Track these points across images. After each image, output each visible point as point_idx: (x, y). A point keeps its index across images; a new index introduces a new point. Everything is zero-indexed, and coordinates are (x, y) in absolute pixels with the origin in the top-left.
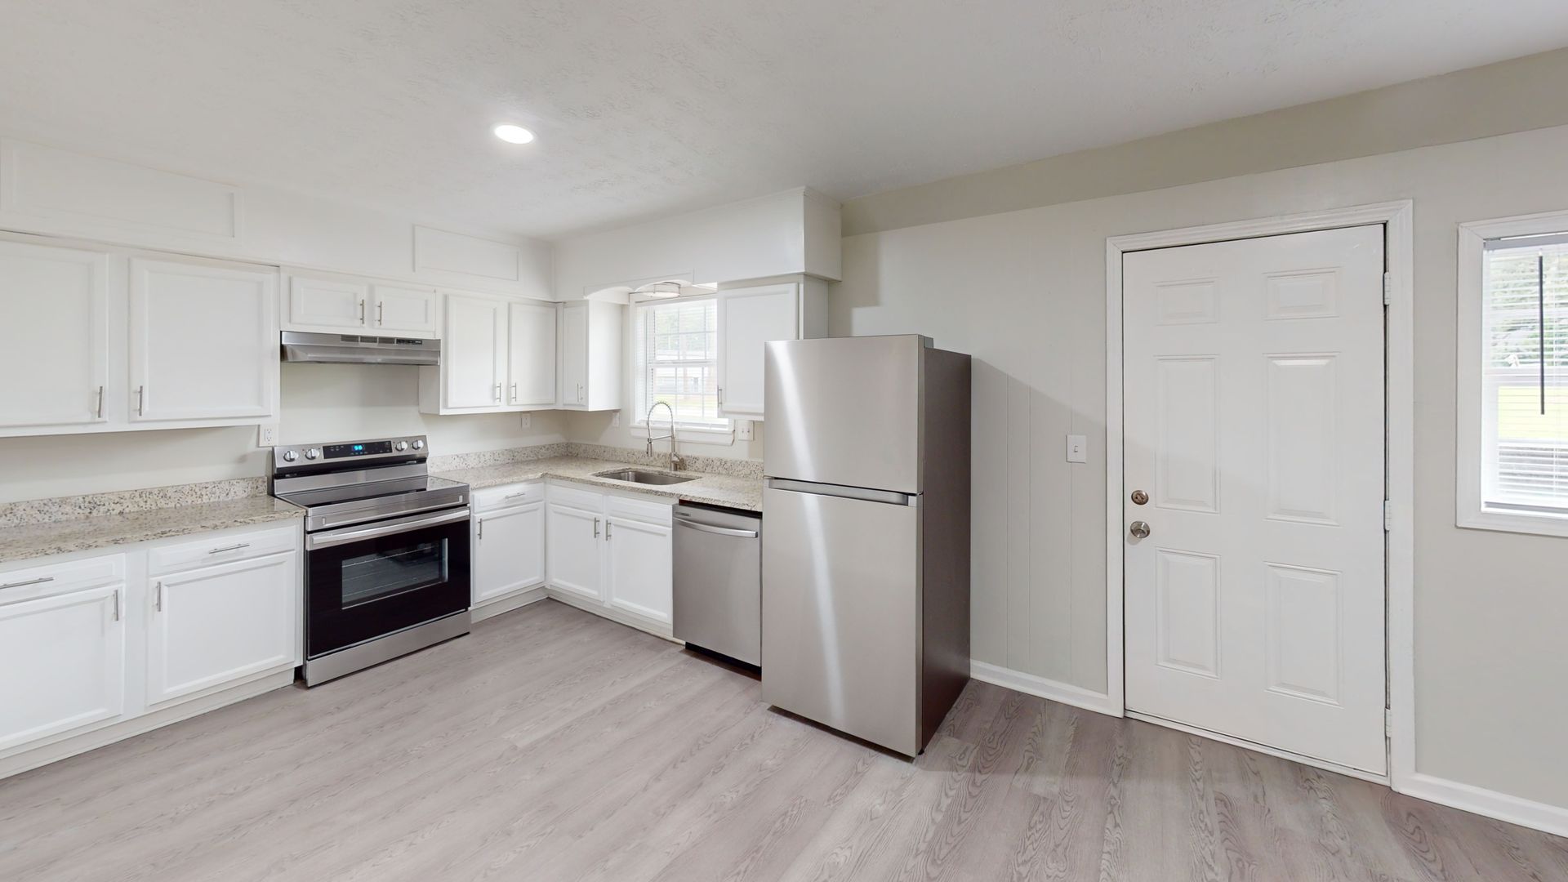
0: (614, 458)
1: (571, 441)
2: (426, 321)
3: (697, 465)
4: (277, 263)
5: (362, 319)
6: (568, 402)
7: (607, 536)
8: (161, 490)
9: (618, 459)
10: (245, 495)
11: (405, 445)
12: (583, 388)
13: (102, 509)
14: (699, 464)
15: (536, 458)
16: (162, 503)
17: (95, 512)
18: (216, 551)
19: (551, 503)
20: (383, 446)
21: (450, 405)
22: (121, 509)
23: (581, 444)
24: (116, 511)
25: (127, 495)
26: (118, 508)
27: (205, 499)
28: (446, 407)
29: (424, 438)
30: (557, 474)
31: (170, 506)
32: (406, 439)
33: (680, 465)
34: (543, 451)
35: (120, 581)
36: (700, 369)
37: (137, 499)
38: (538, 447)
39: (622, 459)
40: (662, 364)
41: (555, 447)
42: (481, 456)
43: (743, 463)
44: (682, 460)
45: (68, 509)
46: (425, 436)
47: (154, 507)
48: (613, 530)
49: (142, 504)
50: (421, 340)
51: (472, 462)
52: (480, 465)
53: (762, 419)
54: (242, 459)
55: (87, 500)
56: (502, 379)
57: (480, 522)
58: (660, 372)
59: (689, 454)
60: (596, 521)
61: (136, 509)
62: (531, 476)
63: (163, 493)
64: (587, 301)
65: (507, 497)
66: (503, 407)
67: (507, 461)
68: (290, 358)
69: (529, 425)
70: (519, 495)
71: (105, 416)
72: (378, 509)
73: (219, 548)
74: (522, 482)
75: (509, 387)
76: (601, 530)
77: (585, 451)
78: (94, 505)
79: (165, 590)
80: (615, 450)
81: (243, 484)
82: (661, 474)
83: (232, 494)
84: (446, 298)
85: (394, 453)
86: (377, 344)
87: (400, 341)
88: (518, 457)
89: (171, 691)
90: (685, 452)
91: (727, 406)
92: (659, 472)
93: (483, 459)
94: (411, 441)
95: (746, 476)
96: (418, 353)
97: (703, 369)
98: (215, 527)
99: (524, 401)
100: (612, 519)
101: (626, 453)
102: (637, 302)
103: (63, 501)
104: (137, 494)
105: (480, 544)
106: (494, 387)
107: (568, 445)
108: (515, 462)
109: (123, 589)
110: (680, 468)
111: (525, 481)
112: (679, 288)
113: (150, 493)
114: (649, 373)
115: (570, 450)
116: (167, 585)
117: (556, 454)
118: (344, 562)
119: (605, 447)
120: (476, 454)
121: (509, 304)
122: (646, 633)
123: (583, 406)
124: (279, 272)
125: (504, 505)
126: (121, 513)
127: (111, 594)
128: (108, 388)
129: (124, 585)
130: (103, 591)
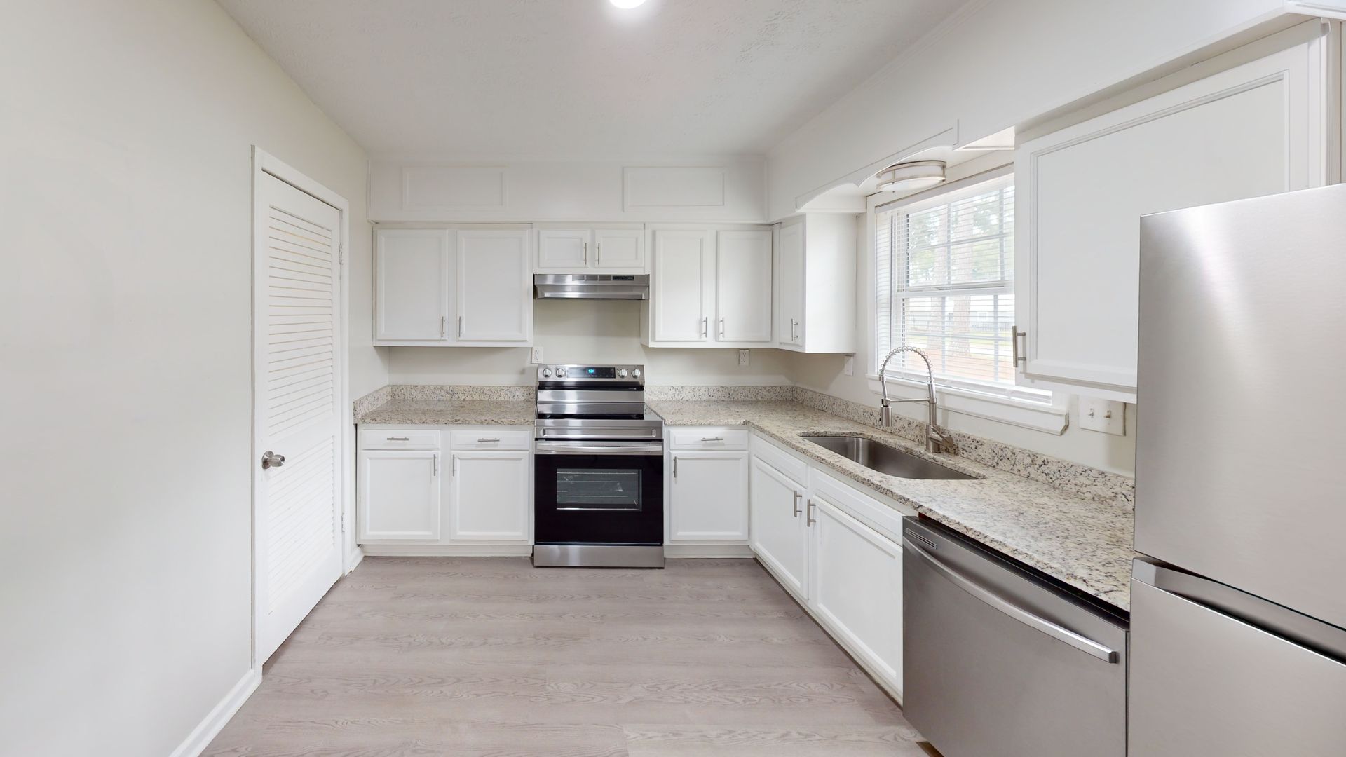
0: (846, 415)
1: (797, 385)
2: (637, 258)
3: (979, 451)
4: (529, 220)
5: (585, 260)
6: (783, 340)
7: (809, 521)
8: (482, 387)
9: (851, 416)
10: (523, 399)
11: (624, 373)
12: (798, 324)
13: (456, 396)
14: (984, 452)
15: (754, 399)
17: (454, 397)
18: (483, 441)
19: (755, 455)
20: (608, 371)
21: (657, 339)
23: (807, 390)
24: (461, 399)
25: (467, 388)
26: (463, 397)
27: (502, 398)
28: (654, 340)
29: (641, 368)
30: (759, 424)
32: (627, 368)
33: (946, 445)
34: (763, 392)
35: (438, 449)
36: (992, 297)
38: (756, 387)
39: (856, 418)
40: (920, 291)
41: (778, 389)
42: (696, 390)
43: (1093, 473)
44: (949, 440)
45: (443, 393)
46: (643, 366)
48: (817, 515)
49: (473, 396)
50: (633, 276)
51: (688, 395)
52: (694, 399)
53: (1132, 399)
54: (523, 372)
56: (709, 313)
57: (675, 460)
58: (915, 303)
59: (964, 431)
60: (796, 495)
62: (731, 421)
63: (482, 390)
64: (803, 216)
65: (704, 440)
66: (709, 343)
67: (723, 399)
68: (540, 296)
69: (747, 363)
70: (717, 439)
71: (445, 337)
72: (583, 430)
73: (485, 439)
74: (720, 425)
75: (716, 322)
76: (804, 510)
77: (812, 399)
78: (453, 394)
79: (458, 462)
80: (847, 404)
81: (522, 390)
82: (909, 452)
83: (516, 397)
84: (654, 234)
85: (617, 379)
86: (598, 281)
87: (616, 278)
88: (733, 396)
89: (462, 534)
90: (956, 427)
91: (1034, 366)
92: (906, 448)
93: (697, 394)
94: (631, 368)
95: (1098, 499)
96: (631, 288)
97: (996, 297)
98: (482, 423)
99: (732, 337)
100: (815, 499)
101: (861, 410)
102: (876, 207)
103: (442, 388)
104: (471, 389)
105: (676, 483)
106: (701, 322)
107: (793, 389)
108: (732, 399)
109: (439, 454)
110: (947, 451)
111: (723, 425)
112: (944, 167)
114: (898, 304)
115: (795, 395)
116: (459, 458)
117: (779, 398)
118: (558, 470)
119: (835, 398)
120: (690, 387)
121: (717, 232)
122: (866, 673)
123: (798, 345)
124: (532, 228)
125: (701, 447)
126: (464, 400)
127: (433, 456)
128: (446, 318)
129: (440, 452)
130: (430, 454)
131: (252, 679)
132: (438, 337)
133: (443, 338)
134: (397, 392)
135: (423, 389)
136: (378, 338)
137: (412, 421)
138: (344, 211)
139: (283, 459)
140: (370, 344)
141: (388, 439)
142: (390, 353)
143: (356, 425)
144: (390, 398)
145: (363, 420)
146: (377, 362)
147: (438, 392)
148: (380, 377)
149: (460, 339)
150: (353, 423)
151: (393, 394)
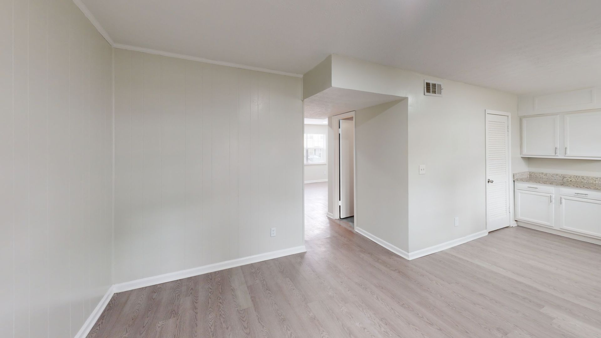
13: (566, 178)
16: (583, 180)
17: (564, 179)
22: (571, 180)
24: (570, 180)
25: (573, 176)
26: (570, 179)
27: (597, 182)
31: (585, 182)
37: (575, 178)
45: (557, 177)
47: (580, 181)
49: (577, 179)
55: (562, 175)
61: (575, 181)
63: (583, 178)
71: (558, 154)
73: (579, 193)
78: (564, 177)
79: (563, 200)
103: (557, 175)
104: (575, 177)
113: (579, 177)
126: (571, 181)
127: (550, 196)
128: (558, 147)
129: (554, 195)
130: (549, 195)
131: (485, 233)
132: (554, 154)
133: (556, 155)
134: (532, 175)
135: (546, 175)
136: (523, 154)
137: (539, 182)
138: (509, 117)
139: (493, 181)
140: (520, 156)
141: (528, 187)
142: (529, 160)
143: (514, 181)
144: (529, 176)
145: (517, 180)
146: (523, 163)
147: (555, 176)
148: (524, 169)
149: (566, 155)
150: (513, 180)
151: (530, 175)
